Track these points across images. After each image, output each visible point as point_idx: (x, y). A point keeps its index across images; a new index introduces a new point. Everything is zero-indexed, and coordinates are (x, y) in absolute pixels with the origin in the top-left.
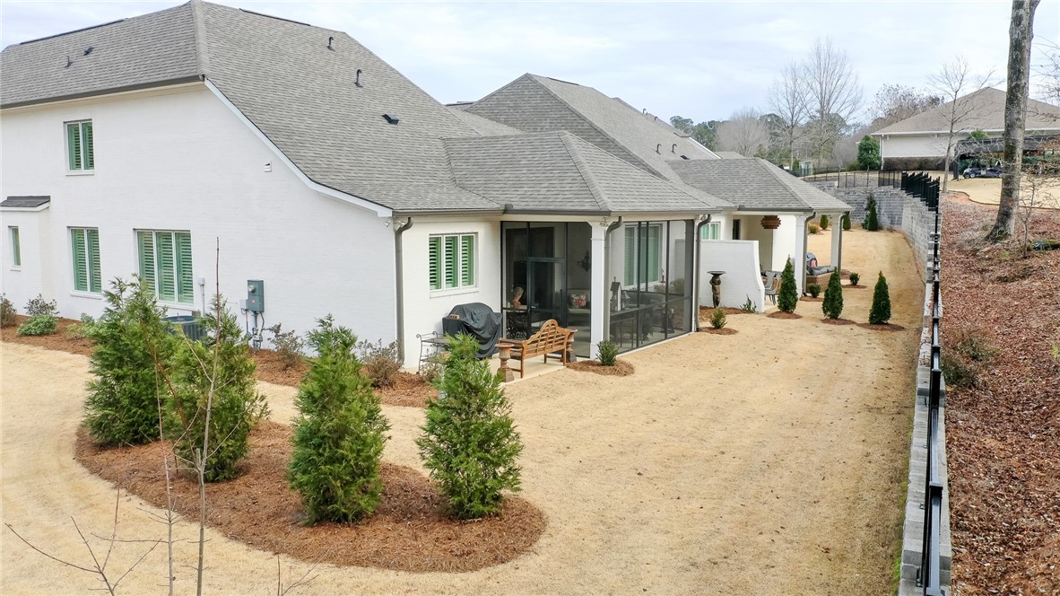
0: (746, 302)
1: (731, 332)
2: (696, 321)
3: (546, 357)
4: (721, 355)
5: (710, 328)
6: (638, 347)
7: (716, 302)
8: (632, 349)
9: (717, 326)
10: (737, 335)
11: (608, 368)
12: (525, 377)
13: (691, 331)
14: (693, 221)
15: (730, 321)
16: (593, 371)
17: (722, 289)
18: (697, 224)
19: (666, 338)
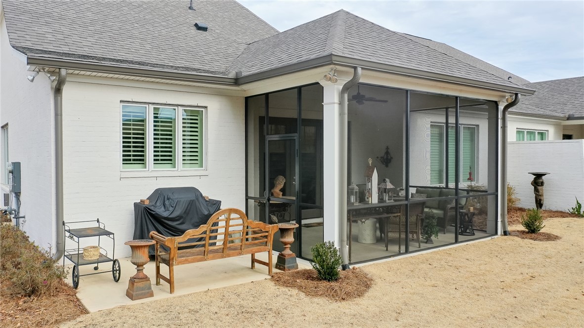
0: (574, 205)
1: (549, 237)
2: (503, 222)
3: (254, 260)
4: (526, 271)
5: (523, 232)
6: (407, 252)
7: (539, 203)
8: (400, 254)
9: (532, 229)
10: (558, 241)
11: (324, 284)
12: (178, 293)
13: (496, 233)
14: (496, 104)
15: (548, 226)
16: (300, 288)
17: (545, 190)
18: (501, 107)
19: (457, 242)
